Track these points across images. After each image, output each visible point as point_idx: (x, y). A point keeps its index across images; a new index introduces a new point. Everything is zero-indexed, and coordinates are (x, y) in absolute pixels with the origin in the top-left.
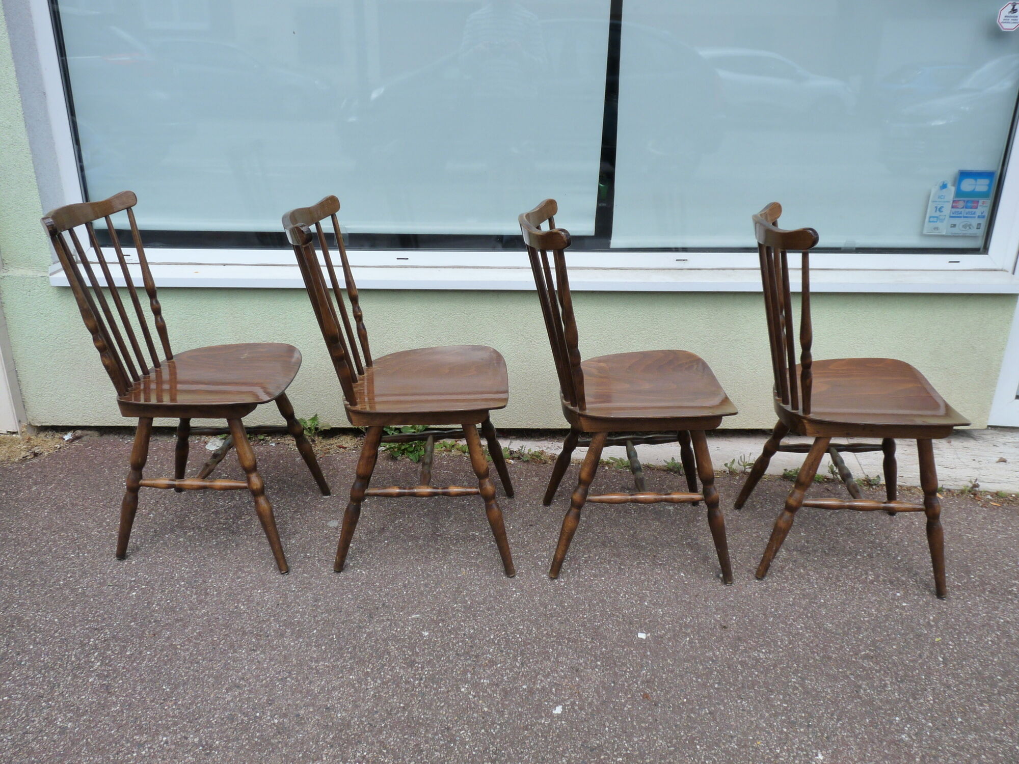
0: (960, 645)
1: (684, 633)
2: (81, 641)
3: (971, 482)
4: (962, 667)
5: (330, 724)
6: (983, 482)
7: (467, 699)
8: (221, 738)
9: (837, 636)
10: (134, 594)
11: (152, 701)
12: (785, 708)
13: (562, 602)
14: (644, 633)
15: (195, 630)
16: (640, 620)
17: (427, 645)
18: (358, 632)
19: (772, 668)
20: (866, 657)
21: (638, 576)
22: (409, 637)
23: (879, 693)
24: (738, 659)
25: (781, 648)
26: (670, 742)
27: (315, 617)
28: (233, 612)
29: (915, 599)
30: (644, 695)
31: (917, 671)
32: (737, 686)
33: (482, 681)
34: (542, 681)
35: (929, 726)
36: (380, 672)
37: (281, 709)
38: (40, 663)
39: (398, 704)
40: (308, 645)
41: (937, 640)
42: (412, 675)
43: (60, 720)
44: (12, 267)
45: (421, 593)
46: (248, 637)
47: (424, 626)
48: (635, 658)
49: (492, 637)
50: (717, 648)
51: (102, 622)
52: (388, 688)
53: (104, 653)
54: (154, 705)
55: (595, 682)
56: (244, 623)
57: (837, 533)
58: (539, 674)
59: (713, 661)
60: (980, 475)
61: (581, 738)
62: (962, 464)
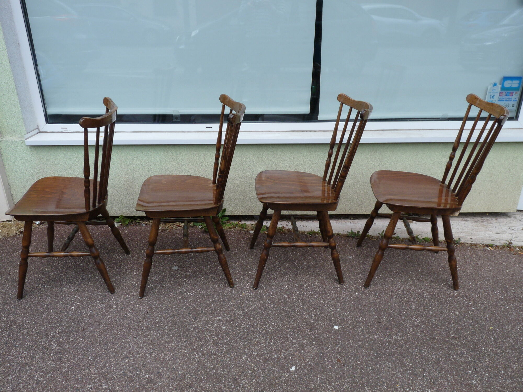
0: (503, 331)
1: (358, 325)
2: (46, 333)
3: (508, 241)
4: (504, 343)
5: (175, 377)
6: (514, 241)
7: (246, 363)
8: (119, 386)
9: (438, 327)
10: (73, 307)
11: (84, 366)
12: (411, 366)
13: (295, 310)
14: (337, 326)
15: (105, 327)
16: (335, 319)
17: (225, 333)
18: (189, 327)
19: (404, 344)
20: (454, 338)
21: (334, 295)
22: (215, 330)
23: (460, 358)
24: (386, 340)
25: (409, 334)
26: (352, 386)
27: (166, 319)
28: (124, 317)
29: (479, 306)
30: (338, 360)
31: (480, 346)
32: (386, 354)
33: (253, 353)
34: (284, 353)
35: (487, 376)
36: (201, 349)
37: (149, 369)
38: (25, 346)
39: (210, 366)
40: (163, 334)
41: (491, 328)
42: (217, 350)
43: (36, 376)
44: (6, 135)
45: (222, 305)
46: (132, 330)
47: (223, 323)
48: (333, 340)
49: (258, 329)
50: (375, 334)
51: (57, 323)
52: (205, 357)
53: (59, 340)
54: (84, 368)
55: (312, 353)
56: (130, 323)
57: (438, 270)
58: (283, 349)
59: (373, 341)
60: (513, 237)
61: (305, 384)
62: (503, 231)
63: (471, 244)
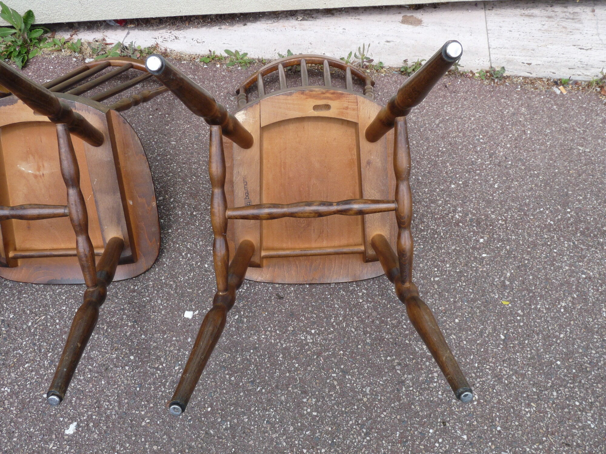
0: (529, 315)
4: (522, 348)
12: (314, 418)
14: (192, 310)
16: (193, 290)
19: (315, 357)
23: (421, 393)
24: (282, 345)
25: (333, 327)
29: (497, 247)
32: (270, 385)
35: (463, 440)
49: (30, 324)
50: (264, 329)
55: (120, 385)
57: (439, 151)
59: (255, 349)
62: (600, 42)
63: (525, 78)
